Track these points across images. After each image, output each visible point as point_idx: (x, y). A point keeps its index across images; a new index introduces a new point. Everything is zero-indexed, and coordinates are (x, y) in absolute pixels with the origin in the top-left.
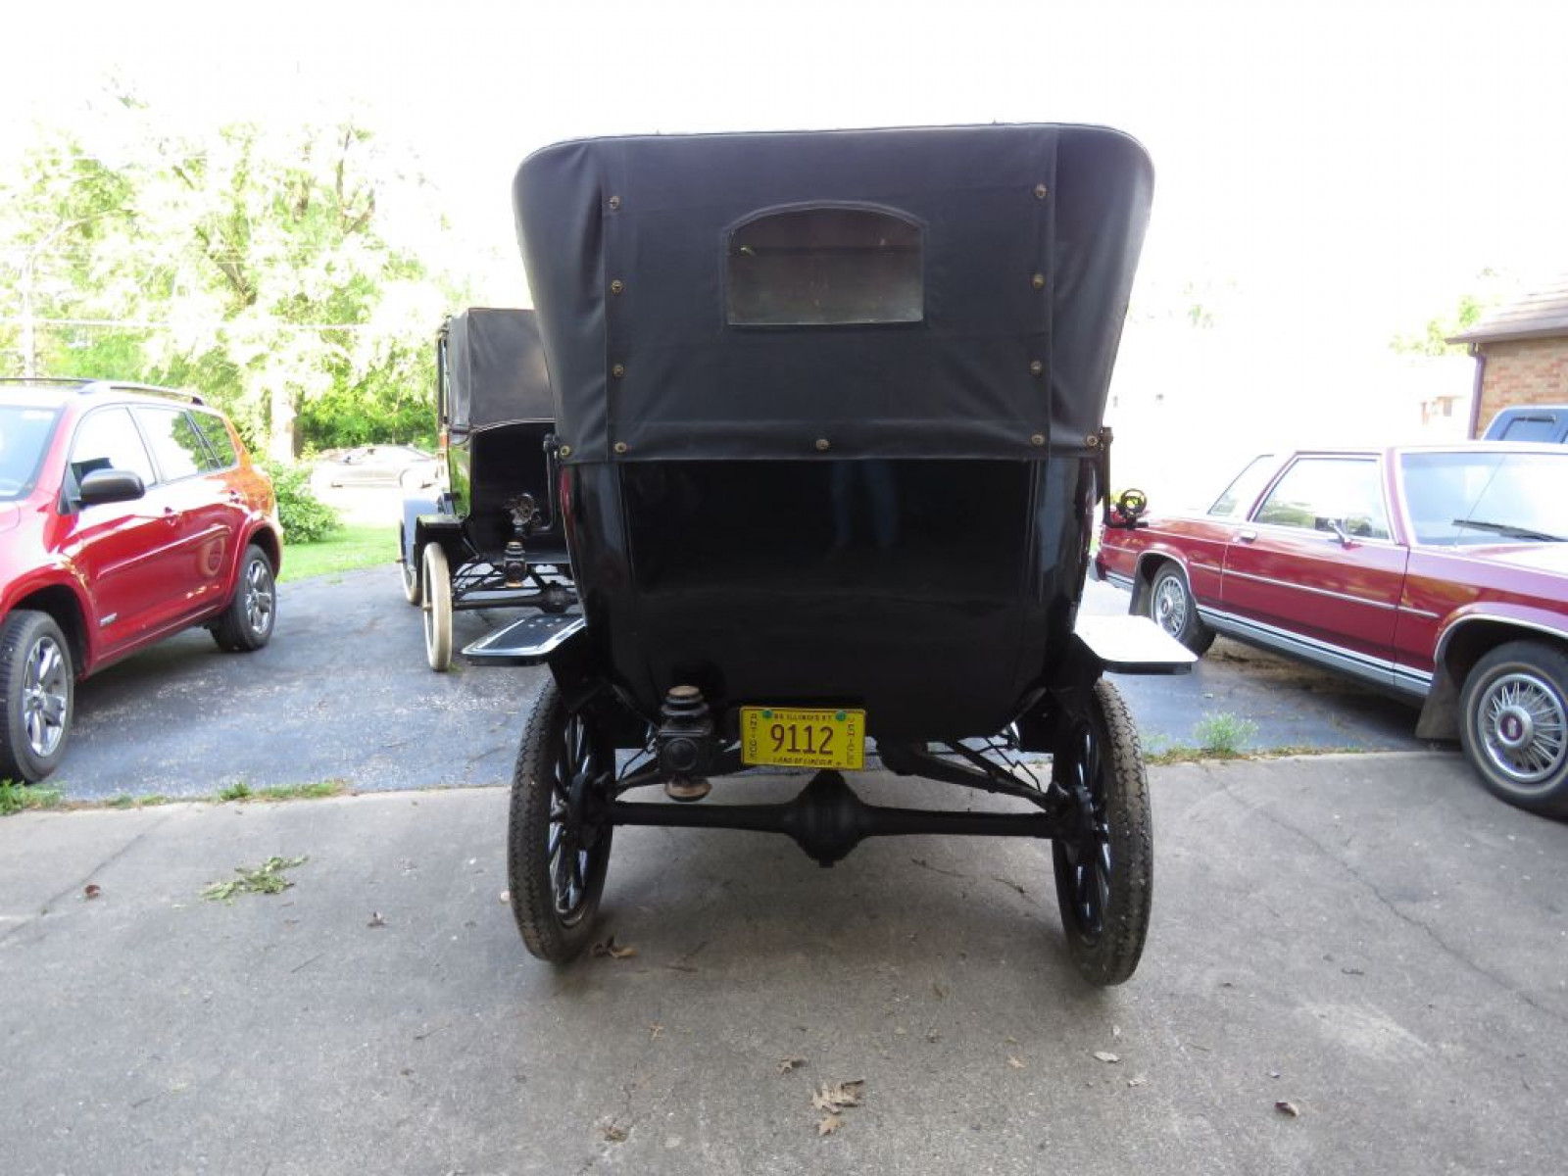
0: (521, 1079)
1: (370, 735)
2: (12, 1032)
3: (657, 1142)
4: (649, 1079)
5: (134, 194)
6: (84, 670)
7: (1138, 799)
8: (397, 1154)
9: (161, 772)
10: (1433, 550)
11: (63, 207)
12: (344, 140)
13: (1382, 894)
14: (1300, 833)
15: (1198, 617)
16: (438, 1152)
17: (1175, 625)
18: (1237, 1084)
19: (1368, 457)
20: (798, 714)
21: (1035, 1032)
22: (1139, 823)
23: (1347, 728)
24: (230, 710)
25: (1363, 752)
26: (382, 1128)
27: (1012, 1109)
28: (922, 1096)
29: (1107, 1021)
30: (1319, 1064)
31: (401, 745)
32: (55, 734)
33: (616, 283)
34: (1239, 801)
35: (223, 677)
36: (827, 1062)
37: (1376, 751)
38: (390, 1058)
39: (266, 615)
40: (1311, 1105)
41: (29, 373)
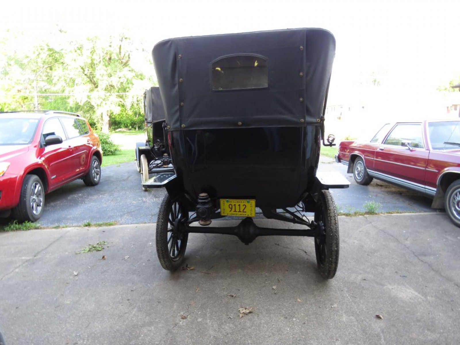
0: (159, 302)
1: (125, 209)
2: (25, 288)
3: (195, 320)
4: (194, 303)
5: (64, 58)
6: (47, 191)
7: (335, 225)
8: (124, 321)
9: (68, 219)
10: (437, 151)
11: (44, 62)
12: (121, 39)
13: (415, 254)
14: (392, 236)
15: (367, 173)
16: (135, 321)
17: (361, 175)
18: (364, 308)
19: (418, 123)
20: (236, 201)
21: (306, 292)
22: (335, 232)
23: (411, 205)
24: (87, 202)
25: (416, 213)
26: (121, 314)
27: (296, 313)
28: (271, 309)
29: (327, 289)
30: (390, 302)
31: (133, 211)
32: (39, 209)
33: (181, 79)
34: (375, 227)
35: (86, 193)
36: (245, 299)
37: (420, 212)
38: (124, 296)
39: (98, 176)
40: (386, 314)
41: (36, 109)
